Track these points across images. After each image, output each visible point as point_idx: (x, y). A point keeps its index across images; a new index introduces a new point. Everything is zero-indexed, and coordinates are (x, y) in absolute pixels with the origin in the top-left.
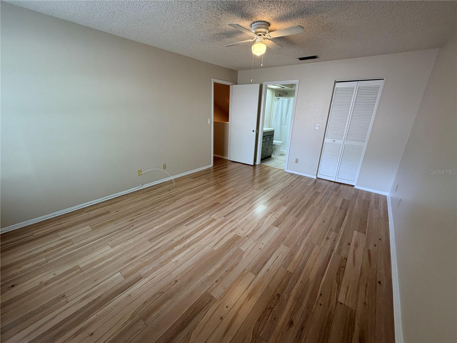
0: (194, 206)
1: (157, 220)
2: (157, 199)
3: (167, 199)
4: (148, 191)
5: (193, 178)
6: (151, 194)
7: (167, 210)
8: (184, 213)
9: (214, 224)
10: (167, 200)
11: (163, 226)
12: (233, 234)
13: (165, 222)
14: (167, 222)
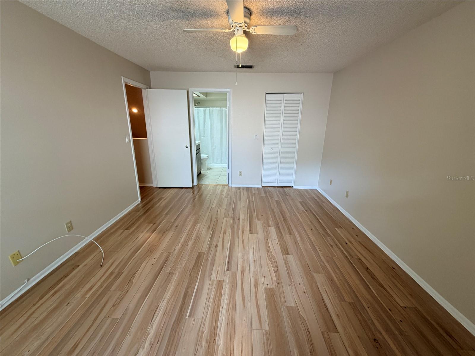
0: (171, 274)
1: (128, 339)
2: (88, 296)
3: (112, 284)
4: (51, 288)
5: (127, 229)
6: (63, 290)
7: (132, 306)
8: (168, 295)
9: (226, 289)
10: (113, 288)
11: (151, 345)
12: (261, 289)
13: (149, 334)
14: (152, 331)
